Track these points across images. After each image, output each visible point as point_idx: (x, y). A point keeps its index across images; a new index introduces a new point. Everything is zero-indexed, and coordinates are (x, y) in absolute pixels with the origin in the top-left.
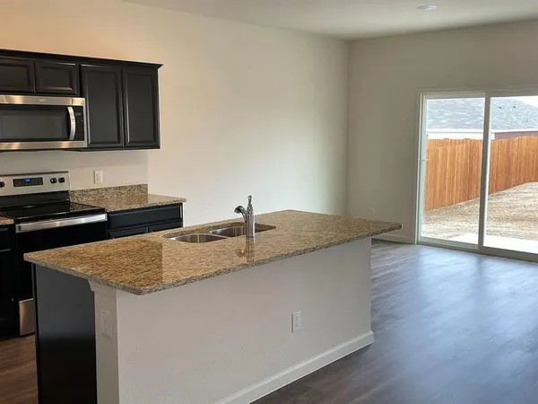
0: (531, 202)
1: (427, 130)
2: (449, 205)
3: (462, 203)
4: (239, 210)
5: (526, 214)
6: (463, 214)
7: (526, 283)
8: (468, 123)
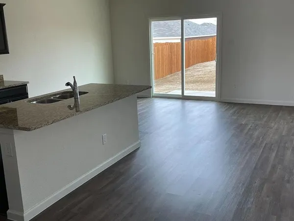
0: (201, 73)
1: (154, 38)
2: (162, 77)
3: (168, 76)
4: (68, 84)
5: (199, 79)
6: (170, 81)
7: (206, 111)
8: (167, 34)
